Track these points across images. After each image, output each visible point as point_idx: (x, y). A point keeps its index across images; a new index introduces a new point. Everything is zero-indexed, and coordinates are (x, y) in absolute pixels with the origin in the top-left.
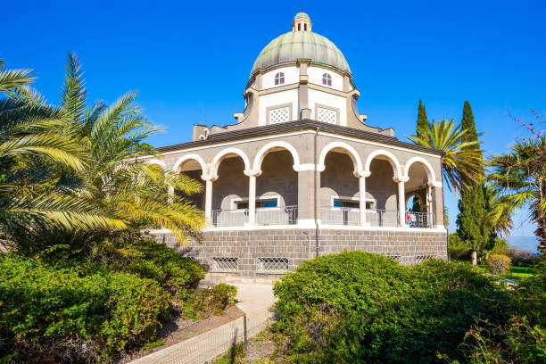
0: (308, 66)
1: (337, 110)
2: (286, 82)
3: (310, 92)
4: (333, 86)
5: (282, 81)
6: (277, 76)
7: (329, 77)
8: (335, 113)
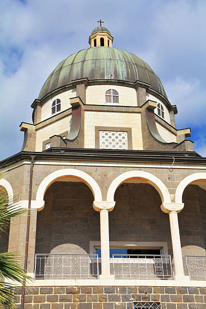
0: (86, 86)
1: (128, 131)
2: (63, 109)
3: (87, 114)
4: (122, 103)
5: (59, 109)
6: (54, 103)
7: (115, 92)
8: (125, 135)
